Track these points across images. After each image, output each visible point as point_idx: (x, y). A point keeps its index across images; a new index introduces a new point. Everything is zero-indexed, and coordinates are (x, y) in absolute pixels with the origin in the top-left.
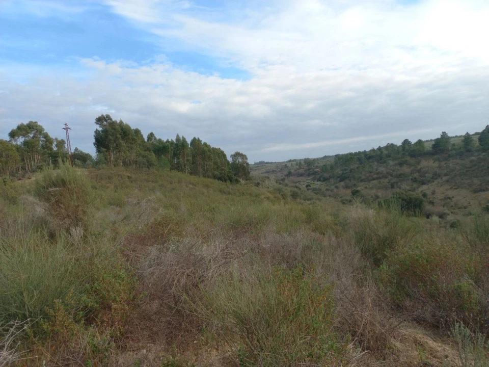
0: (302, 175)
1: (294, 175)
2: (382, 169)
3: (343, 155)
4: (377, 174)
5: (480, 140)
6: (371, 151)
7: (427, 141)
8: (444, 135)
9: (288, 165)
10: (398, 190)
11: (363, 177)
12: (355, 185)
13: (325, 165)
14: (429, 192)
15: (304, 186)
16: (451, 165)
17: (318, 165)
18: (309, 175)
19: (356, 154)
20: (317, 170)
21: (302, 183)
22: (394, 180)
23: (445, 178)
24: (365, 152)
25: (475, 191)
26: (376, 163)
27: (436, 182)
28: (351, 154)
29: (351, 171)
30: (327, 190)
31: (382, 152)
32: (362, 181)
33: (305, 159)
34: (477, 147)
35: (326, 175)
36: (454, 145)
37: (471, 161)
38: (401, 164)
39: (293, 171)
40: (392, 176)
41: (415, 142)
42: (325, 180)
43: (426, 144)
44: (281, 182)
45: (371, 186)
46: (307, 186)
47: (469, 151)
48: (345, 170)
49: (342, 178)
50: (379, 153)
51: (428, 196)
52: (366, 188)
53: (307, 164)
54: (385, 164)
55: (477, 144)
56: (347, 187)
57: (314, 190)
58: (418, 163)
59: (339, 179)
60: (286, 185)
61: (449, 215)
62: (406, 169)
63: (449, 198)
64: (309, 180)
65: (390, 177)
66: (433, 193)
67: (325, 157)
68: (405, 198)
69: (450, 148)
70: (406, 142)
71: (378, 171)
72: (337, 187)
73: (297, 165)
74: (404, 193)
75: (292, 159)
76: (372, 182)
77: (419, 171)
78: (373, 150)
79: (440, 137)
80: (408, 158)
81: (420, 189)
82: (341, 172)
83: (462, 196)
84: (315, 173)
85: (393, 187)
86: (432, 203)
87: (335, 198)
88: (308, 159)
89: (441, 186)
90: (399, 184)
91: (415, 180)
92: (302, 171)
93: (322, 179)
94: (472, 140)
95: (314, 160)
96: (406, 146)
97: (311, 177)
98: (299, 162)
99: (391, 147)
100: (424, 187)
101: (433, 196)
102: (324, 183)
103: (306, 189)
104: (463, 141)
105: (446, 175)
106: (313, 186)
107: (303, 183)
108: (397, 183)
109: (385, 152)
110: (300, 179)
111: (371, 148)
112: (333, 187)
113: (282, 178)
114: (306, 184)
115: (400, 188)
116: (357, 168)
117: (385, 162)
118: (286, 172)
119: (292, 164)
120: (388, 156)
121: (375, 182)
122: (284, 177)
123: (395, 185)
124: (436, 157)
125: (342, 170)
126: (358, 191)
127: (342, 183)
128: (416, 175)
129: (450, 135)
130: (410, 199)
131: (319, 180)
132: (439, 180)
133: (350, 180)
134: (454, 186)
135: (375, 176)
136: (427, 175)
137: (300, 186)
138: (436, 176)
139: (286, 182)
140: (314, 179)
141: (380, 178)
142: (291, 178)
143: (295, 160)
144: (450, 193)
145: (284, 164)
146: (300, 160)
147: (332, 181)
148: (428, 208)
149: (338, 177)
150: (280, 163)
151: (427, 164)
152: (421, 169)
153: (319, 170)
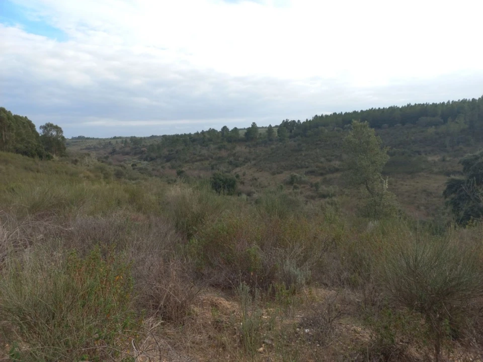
0: (127, 154)
1: (119, 154)
2: (204, 152)
3: (169, 136)
4: (200, 156)
5: (278, 131)
6: (195, 134)
7: (241, 129)
8: (254, 125)
9: (112, 142)
10: (216, 171)
11: (188, 159)
12: (180, 166)
13: (152, 145)
14: (240, 174)
15: (130, 165)
16: (258, 151)
17: (145, 144)
18: (135, 154)
19: (182, 135)
20: (143, 149)
21: (127, 162)
22: (213, 163)
23: (253, 162)
24: (190, 135)
25: (273, 174)
26: (199, 146)
27: (246, 165)
28: (177, 136)
29: (177, 152)
30: (153, 170)
31: (205, 136)
32: (186, 162)
33: (132, 137)
34: (277, 137)
35: (153, 155)
36: (260, 134)
37: (272, 149)
38: (220, 148)
39: (117, 149)
40: (212, 158)
41: (232, 129)
42: (152, 159)
43: (240, 132)
44: (104, 160)
45: (194, 167)
46: (133, 165)
47: (271, 140)
48: (172, 151)
49: (168, 159)
50: (202, 136)
51: (240, 178)
52: (190, 169)
53: (134, 142)
54: (207, 148)
55: (277, 134)
56: (173, 167)
57: (140, 169)
58: (234, 148)
59: (165, 159)
60: (110, 164)
61: (254, 193)
62: (224, 153)
63: (255, 179)
64: (135, 160)
65: (211, 160)
66: (244, 175)
67: (152, 137)
68: (222, 178)
69: (258, 137)
70: (225, 128)
71: (201, 153)
72: (163, 167)
73: (122, 143)
74: (222, 174)
75: (117, 136)
76: (196, 163)
77: (234, 155)
78: (197, 134)
79: (251, 126)
80: (226, 143)
81: (234, 171)
82: (167, 153)
83: (264, 178)
84: (142, 152)
85: (213, 169)
86: (243, 183)
87: (161, 178)
88: (135, 137)
89: (250, 168)
90: (218, 166)
91: (230, 163)
92: (127, 149)
93: (149, 159)
94: (273, 132)
95: (141, 139)
96: (225, 133)
97: (138, 156)
98: (124, 140)
99: (212, 132)
100: (238, 169)
101: (244, 177)
102: (152, 162)
103: (131, 168)
104: (267, 132)
105: (254, 159)
106: (139, 166)
107: (129, 161)
108: (216, 165)
109: (208, 136)
110: (126, 157)
111: (196, 132)
112: (159, 167)
113: (105, 156)
114: (132, 164)
115: (219, 170)
116: (183, 149)
117: (207, 145)
118: (110, 150)
119: (117, 141)
120: (210, 140)
121: (198, 163)
122: (107, 154)
123: (215, 167)
124: (247, 143)
125: (169, 151)
126: (182, 172)
127: (169, 164)
128: (232, 159)
129: (258, 125)
130: (226, 179)
131: (146, 159)
132: (249, 164)
133: (176, 161)
134: (260, 169)
135: (198, 158)
136: (240, 159)
137: (125, 165)
138: (247, 160)
139: (110, 160)
140: (140, 159)
141: (202, 160)
142: (116, 156)
143: (120, 138)
144: (256, 175)
145: (108, 141)
146: (126, 138)
147: (159, 161)
148: (240, 187)
149: (165, 157)
150: (104, 140)
151: (240, 149)
152: (235, 153)
153: (146, 150)
